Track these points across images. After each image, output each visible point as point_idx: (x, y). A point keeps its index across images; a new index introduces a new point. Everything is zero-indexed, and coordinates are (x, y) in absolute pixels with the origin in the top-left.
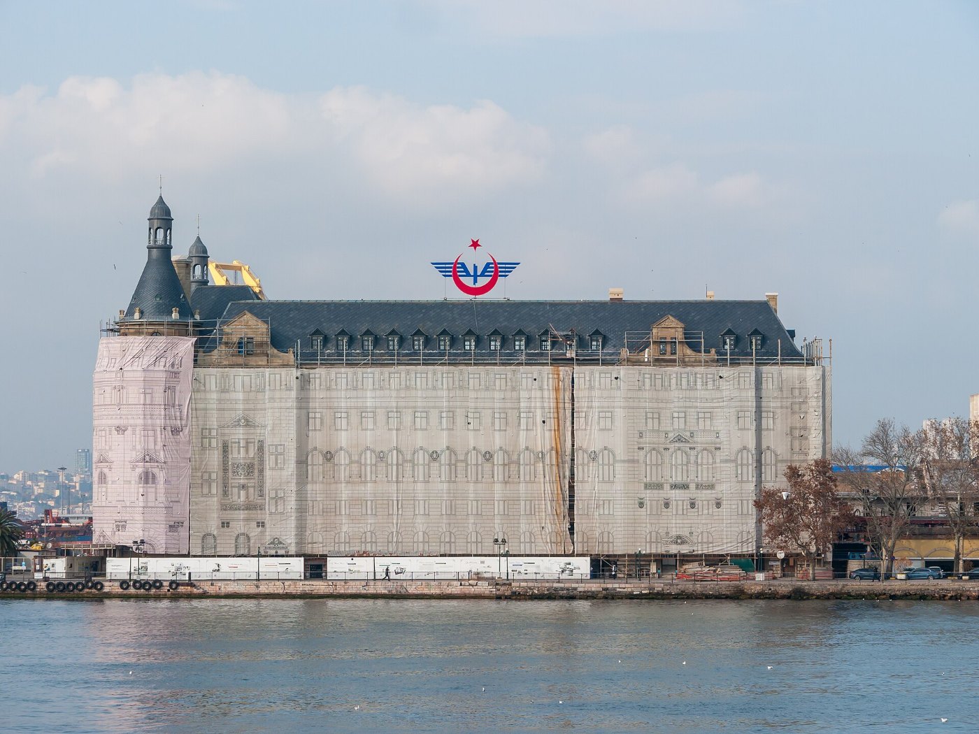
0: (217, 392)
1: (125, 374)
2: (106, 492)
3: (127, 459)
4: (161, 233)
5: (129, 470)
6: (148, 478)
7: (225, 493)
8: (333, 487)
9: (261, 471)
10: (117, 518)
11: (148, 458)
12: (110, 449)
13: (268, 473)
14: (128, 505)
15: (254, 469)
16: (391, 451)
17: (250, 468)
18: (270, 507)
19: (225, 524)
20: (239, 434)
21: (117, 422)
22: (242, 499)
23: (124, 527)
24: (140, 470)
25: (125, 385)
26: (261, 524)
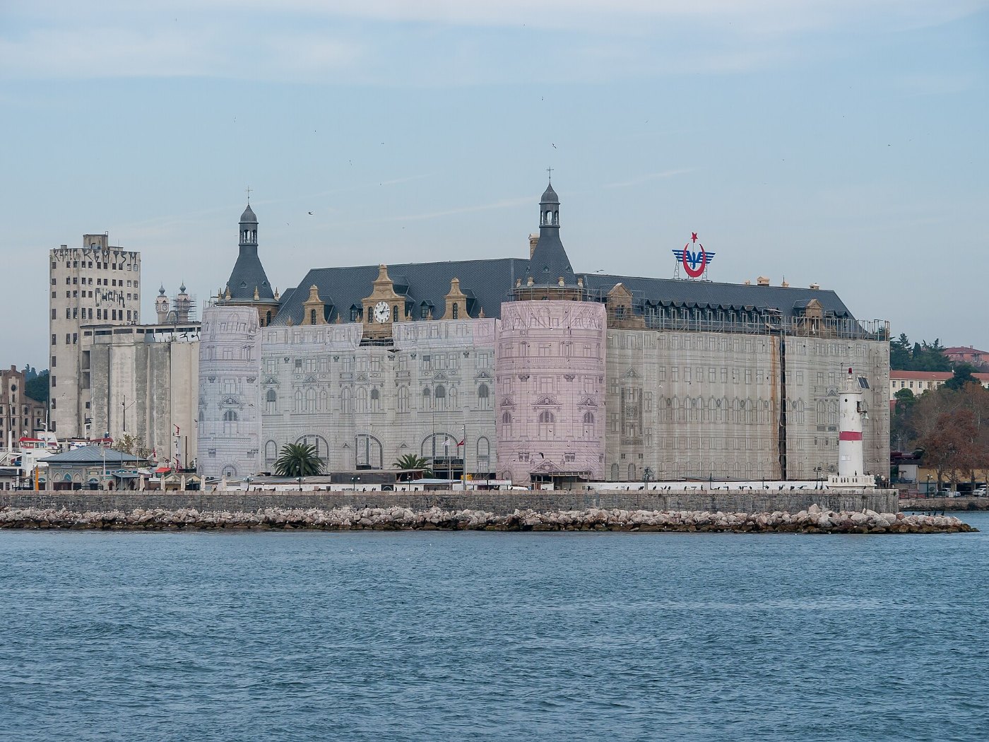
0: (619, 348)
1: (572, 331)
2: (554, 429)
3: (576, 402)
4: (550, 215)
5: (577, 411)
6: (589, 418)
7: (623, 431)
8: (671, 425)
9: (641, 413)
10: (566, 451)
11: (588, 402)
12: (559, 393)
13: (644, 415)
14: (576, 439)
15: (637, 411)
16: (698, 399)
17: (635, 409)
18: (646, 443)
19: (623, 456)
20: (629, 383)
21: (567, 371)
22: (632, 435)
23: (573, 458)
24: (584, 411)
25: (572, 341)
26: (641, 456)
